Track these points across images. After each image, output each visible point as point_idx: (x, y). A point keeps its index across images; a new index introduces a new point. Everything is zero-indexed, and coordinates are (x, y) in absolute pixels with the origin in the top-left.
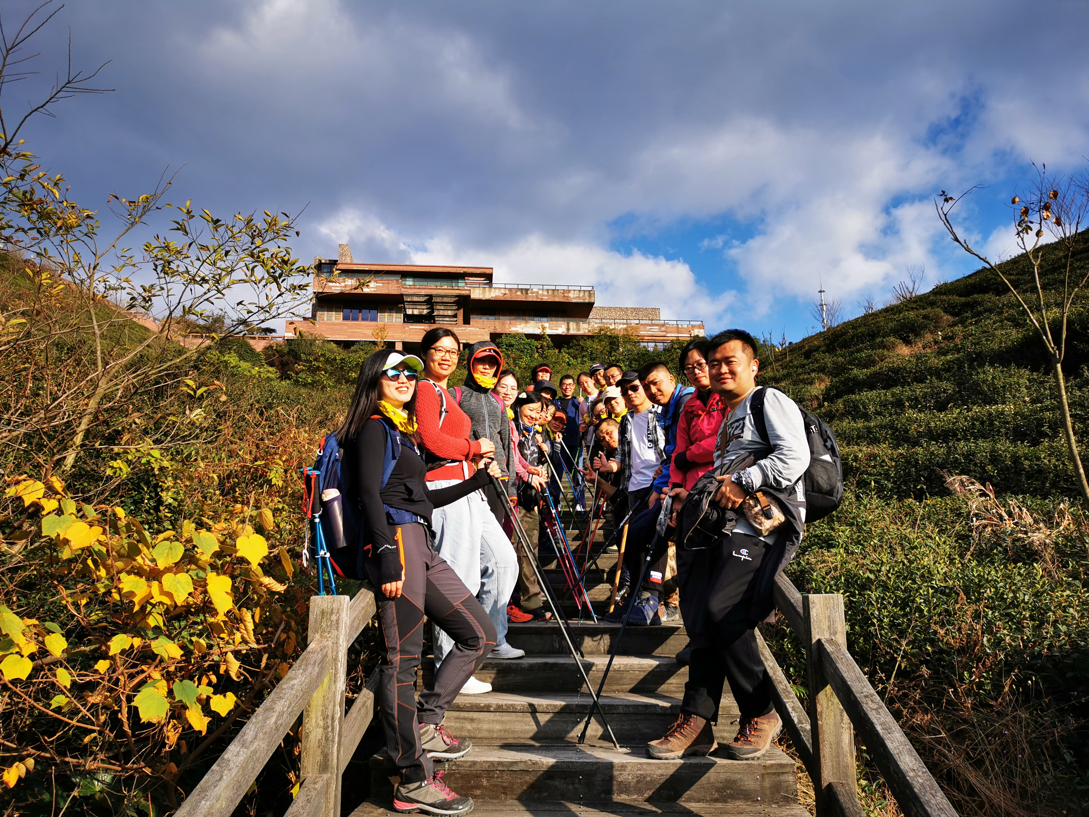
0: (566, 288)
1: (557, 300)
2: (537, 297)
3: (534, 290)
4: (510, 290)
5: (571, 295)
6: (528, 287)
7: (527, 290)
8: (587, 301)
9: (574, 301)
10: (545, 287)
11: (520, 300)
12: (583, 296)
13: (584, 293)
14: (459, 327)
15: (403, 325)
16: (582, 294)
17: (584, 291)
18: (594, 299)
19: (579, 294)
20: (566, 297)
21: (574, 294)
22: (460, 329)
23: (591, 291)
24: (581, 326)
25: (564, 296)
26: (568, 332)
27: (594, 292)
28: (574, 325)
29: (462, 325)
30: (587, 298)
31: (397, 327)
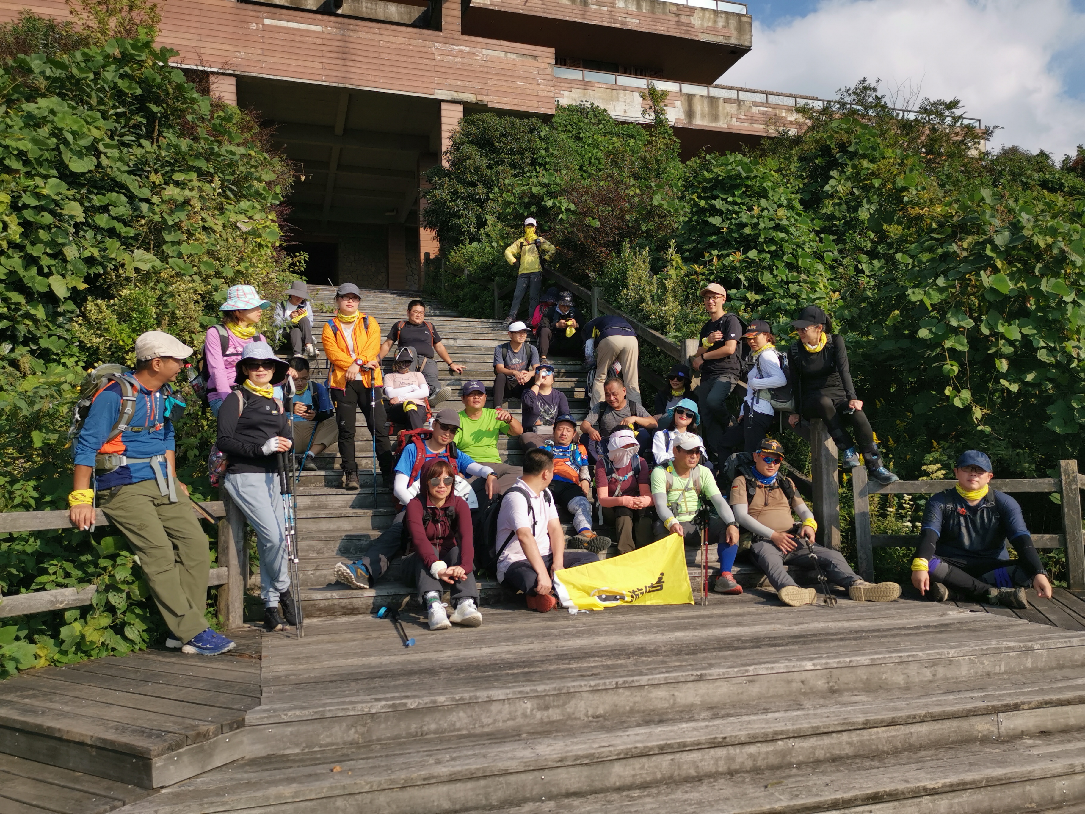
1: (662, 29)
2: (611, 16)
5: (696, 21)
8: (733, 41)
9: (703, 38)
11: (567, 18)
12: (724, 27)
13: (727, 19)
14: (451, 41)
15: (238, 11)
16: (721, 23)
17: (727, 13)
18: (748, 37)
19: (715, 22)
20: (684, 24)
21: (703, 19)
22: (455, 50)
23: (743, 15)
24: (721, 108)
25: (678, 23)
26: (690, 122)
27: (748, 20)
28: (703, 103)
29: (458, 35)
30: (734, 33)
31: (215, 14)
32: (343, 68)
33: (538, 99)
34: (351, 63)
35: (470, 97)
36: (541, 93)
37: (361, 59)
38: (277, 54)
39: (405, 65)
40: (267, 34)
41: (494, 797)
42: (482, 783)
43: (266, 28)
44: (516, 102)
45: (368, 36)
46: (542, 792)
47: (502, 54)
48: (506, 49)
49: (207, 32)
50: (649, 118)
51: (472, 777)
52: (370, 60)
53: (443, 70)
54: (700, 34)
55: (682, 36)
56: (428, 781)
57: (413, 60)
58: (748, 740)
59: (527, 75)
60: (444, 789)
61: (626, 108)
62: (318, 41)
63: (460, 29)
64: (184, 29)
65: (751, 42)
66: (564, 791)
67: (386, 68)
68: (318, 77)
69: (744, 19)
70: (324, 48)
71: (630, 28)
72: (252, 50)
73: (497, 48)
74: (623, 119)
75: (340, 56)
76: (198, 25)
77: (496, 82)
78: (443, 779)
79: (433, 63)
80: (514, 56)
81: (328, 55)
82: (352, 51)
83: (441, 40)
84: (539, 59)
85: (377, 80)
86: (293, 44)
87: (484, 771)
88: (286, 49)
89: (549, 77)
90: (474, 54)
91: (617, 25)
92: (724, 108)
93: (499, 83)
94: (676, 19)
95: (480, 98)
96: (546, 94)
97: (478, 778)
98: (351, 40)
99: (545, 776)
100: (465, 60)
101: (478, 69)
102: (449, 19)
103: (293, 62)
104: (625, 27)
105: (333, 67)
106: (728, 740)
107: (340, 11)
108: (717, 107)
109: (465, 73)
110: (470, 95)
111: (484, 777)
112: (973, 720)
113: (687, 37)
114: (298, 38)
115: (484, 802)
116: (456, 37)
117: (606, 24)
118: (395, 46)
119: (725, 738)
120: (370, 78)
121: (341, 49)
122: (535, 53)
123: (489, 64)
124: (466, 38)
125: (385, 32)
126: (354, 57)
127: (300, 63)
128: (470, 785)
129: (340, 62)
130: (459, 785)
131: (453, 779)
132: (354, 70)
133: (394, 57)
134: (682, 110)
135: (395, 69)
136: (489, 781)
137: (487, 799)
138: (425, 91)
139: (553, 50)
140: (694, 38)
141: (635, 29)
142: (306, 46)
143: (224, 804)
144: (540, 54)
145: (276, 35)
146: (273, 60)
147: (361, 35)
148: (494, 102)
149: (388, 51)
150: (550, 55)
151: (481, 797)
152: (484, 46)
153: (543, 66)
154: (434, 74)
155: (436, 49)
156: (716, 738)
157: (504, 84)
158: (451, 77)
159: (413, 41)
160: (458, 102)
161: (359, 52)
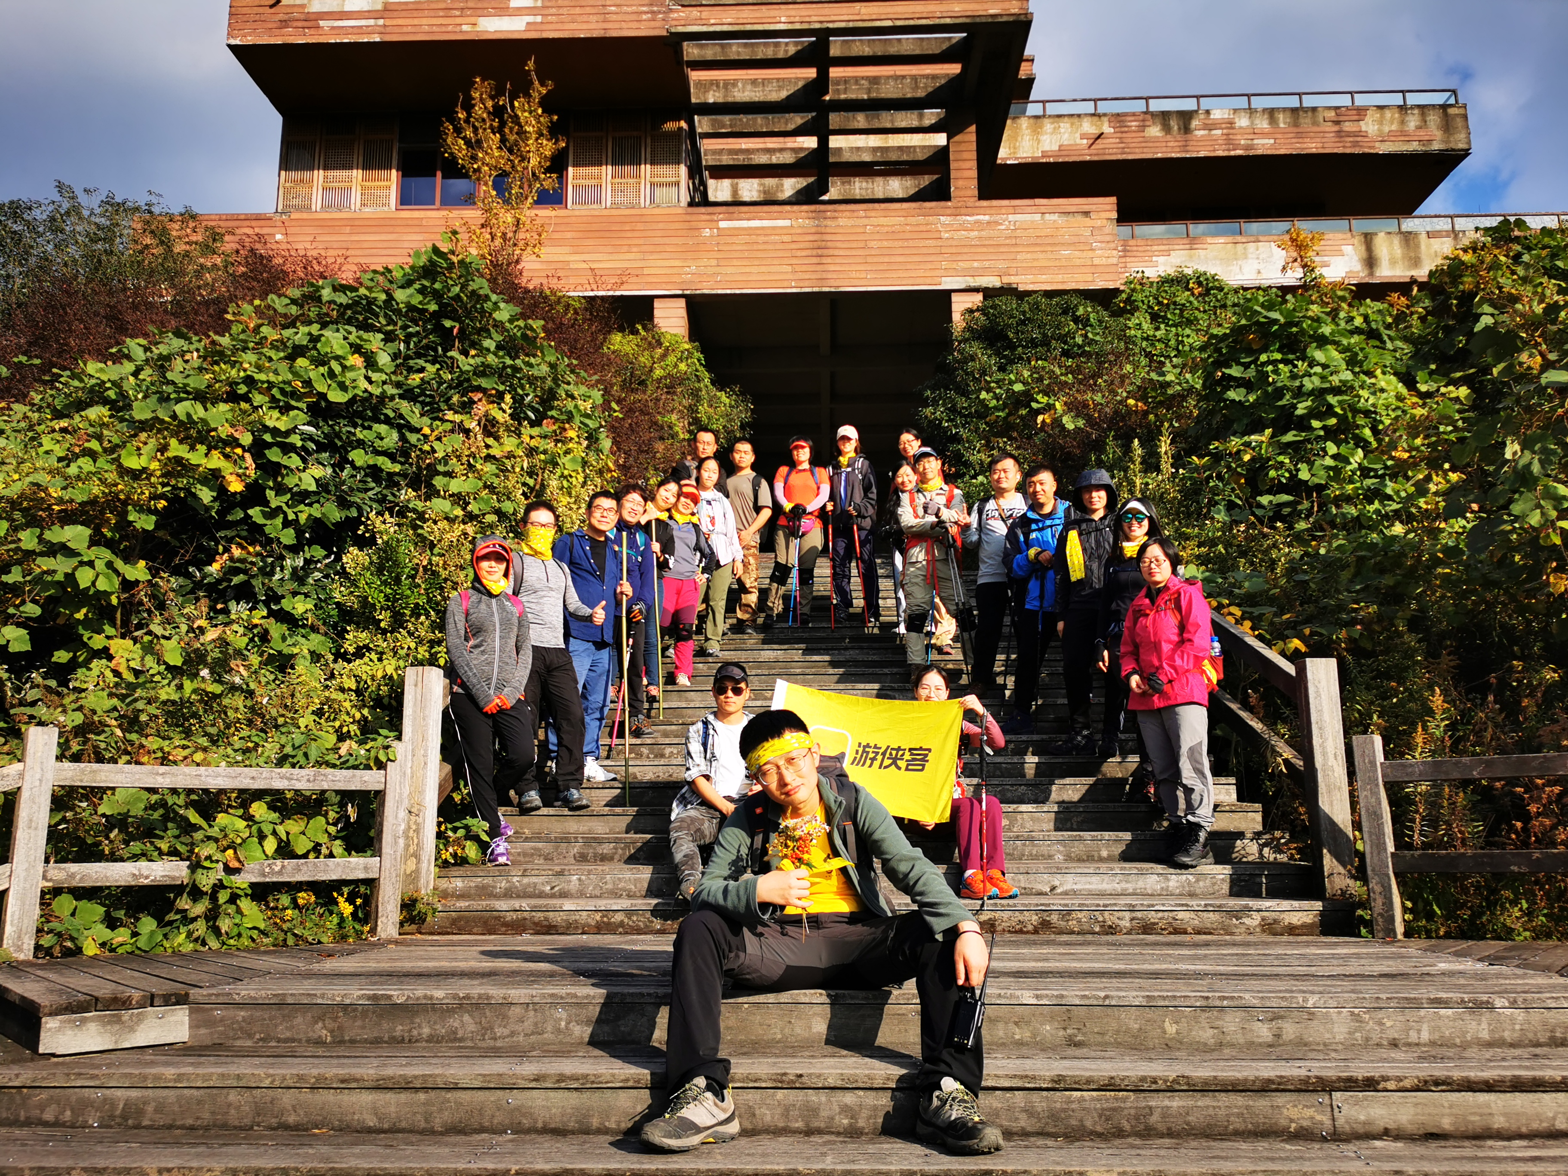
0: (1344, 101)
1: (1312, 147)
2: (1229, 140)
3: (1217, 114)
4: (1118, 118)
5: (1370, 126)
6: (1189, 105)
7: (1186, 117)
8: (1436, 146)
9: (1383, 149)
10: (1258, 103)
11: (1159, 155)
12: (1419, 128)
13: (1423, 115)
14: (963, 211)
15: (688, 218)
16: (1413, 121)
17: (1420, 107)
18: (1462, 136)
19: (1403, 122)
20: (1349, 134)
21: (1381, 122)
22: (969, 222)
23: (1451, 106)
24: (1423, 247)
25: (1340, 134)
26: (1371, 274)
27: (1462, 111)
28: (1391, 243)
29: (973, 202)
30: (1438, 134)
31: (661, 226)
32: (819, 268)
33: (1093, 270)
34: (829, 260)
35: (993, 282)
36: (1096, 261)
37: (841, 253)
38: (735, 262)
39: (900, 251)
40: (723, 240)
41: (437, 1120)
42: (422, 1096)
43: (722, 232)
44: (1060, 278)
45: (850, 222)
46: (507, 1121)
47: (1038, 217)
48: (1043, 209)
49: (651, 248)
50: (1294, 277)
51: (406, 1086)
52: (854, 253)
53: (954, 250)
54: (1377, 144)
55: (1348, 151)
56: (346, 1084)
57: (911, 243)
58: (839, 1083)
59: (1076, 239)
60: (367, 1098)
61: (1261, 267)
62: (786, 238)
63: (976, 193)
64: (625, 249)
65: (1469, 143)
66: (540, 1125)
67: (875, 260)
68: (786, 284)
69: (1451, 111)
70: (794, 246)
71: (1260, 152)
72: (705, 262)
73: (1029, 209)
74: (1256, 283)
75: (814, 252)
76: (641, 241)
77: (1029, 256)
78: (367, 1084)
79: (939, 243)
80: (1055, 217)
81: (799, 253)
82: (829, 244)
83: (949, 211)
84: (1093, 215)
85: (863, 275)
86: (755, 247)
87: (425, 1081)
88: (746, 254)
89: (1108, 238)
90: (997, 223)
91: (1239, 152)
92: (1429, 246)
93: (1035, 256)
94: (1336, 128)
95: (1006, 280)
96: (1104, 261)
97: (417, 1090)
98: (828, 230)
99: (514, 1099)
100: (984, 233)
101: (1002, 241)
102: (960, 183)
103: (754, 270)
104: (1252, 152)
105: (804, 268)
106: (805, 1079)
107: (825, 198)
108: (1418, 246)
109: (985, 250)
110: (992, 279)
111: (425, 1089)
112: (1280, 1099)
113: (1357, 151)
114: (761, 239)
115: (423, 1125)
116: (969, 204)
117: (1220, 153)
118: (886, 229)
119: (801, 1076)
120: (854, 275)
121: (816, 245)
122: (1086, 208)
123: (1019, 233)
124: (985, 203)
125: (873, 214)
126: (831, 252)
127: (763, 269)
128: (403, 1097)
129: (815, 260)
130: (389, 1096)
131: (380, 1086)
132: (832, 268)
133: (885, 244)
134: (1356, 258)
135: (886, 259)
136: (432, 1094)
137: (427, 1121)
138: (928, 281)
139: (1113, 200)
140: (1367, 150)
141: (1269, 152)
142: (770, 247)
143: (94, 1077)
144: (1094, 207)
145: (734, 239)
146: (730, 270)
147: (841, 222)
148: (1025, 282)
149: (877, 237)
150: (1109, 207)
151: (419, 1117)
152: (1011, 210)
153: (1099, 223)
154: (940, 258)
155: (943, 225)
156: (785, 1074)
157: (1041, 256)
158: (965, 257)
159: (911, 220)
160: (976, 290)
161: (839, 245)
